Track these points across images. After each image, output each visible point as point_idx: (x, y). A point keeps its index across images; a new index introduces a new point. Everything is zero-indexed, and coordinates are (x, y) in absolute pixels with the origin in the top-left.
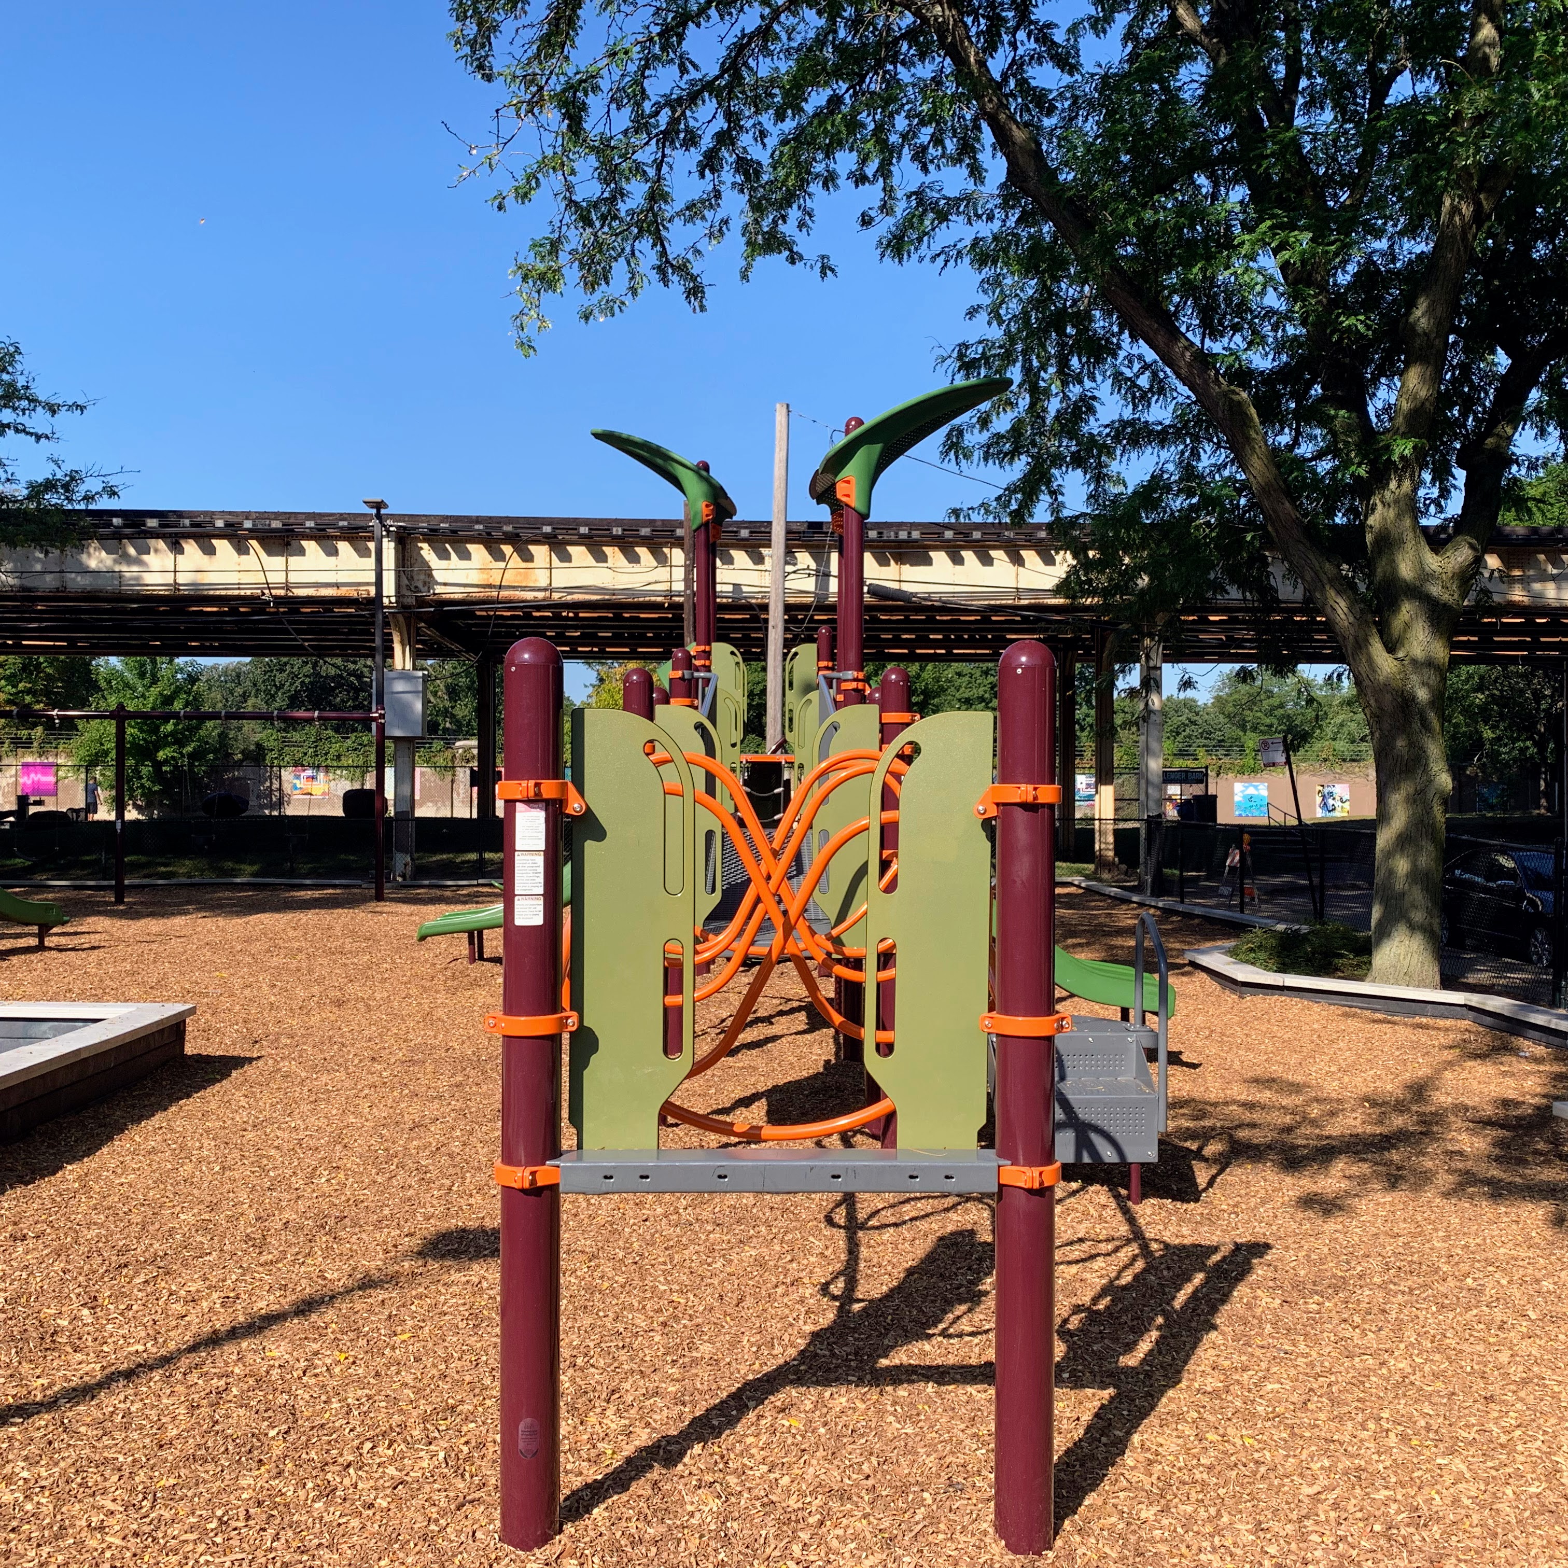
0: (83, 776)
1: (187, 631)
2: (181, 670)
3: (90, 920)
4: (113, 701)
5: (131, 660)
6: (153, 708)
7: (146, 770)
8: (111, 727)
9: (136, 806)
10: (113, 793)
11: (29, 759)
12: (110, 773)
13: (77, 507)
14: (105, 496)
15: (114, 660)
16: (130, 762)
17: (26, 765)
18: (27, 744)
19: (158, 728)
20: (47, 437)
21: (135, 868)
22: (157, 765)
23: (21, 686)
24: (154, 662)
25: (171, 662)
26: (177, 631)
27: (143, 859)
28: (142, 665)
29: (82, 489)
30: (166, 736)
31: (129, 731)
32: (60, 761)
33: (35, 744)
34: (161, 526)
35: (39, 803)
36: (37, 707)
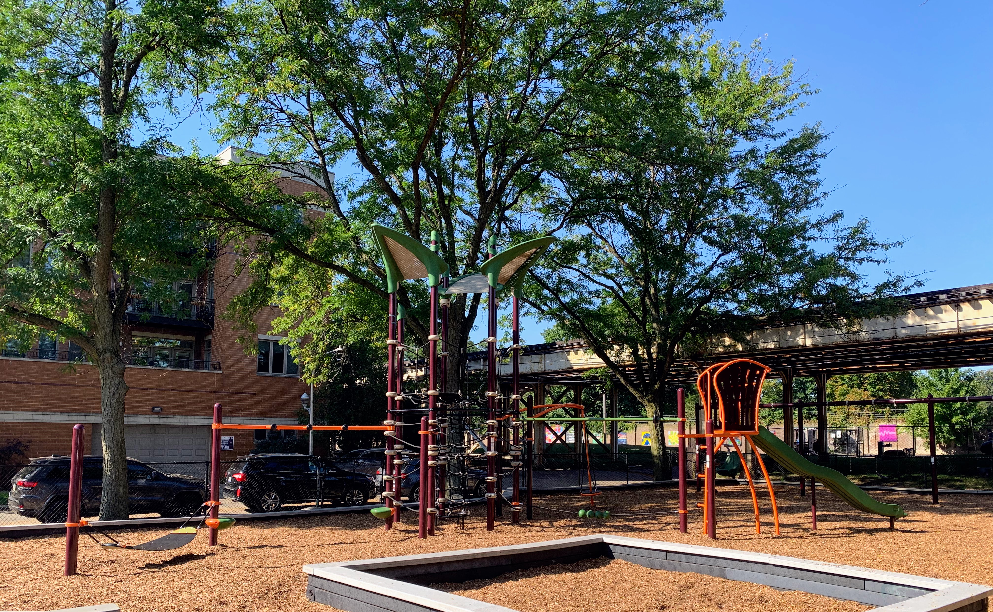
0: (911, 431)
1: (966, 353)
2: (963, 375)
3: (919, 513)
4: (925, 394)
5: (934, 371)
6: (948, 396)
7: (946, 428)
8: (926, 406)
9: (942, 448)
10: (928, 440)
11: (883, 423)
12: (926, 430)
13: (901, 294)
14: (916, 287)
15: (925, 373)
16: (937, 424)
17: (881, 427)
18: (882, 416)
19: (951, 406)
20: (884, 261)
21: (942, 482)
22: (952, 426)
23: (878, 388)
24: (947, 372)
25: (956, 370)
26: (961, 353)
27: (947, 477)
28: (940, 373)
29: (904, 285)
30: (956, 410)
31: (935, 408)
32: (898, 424)
33: (886, 416)
34: (948, 297)
35: (889, 446)
36: (886, 398)
